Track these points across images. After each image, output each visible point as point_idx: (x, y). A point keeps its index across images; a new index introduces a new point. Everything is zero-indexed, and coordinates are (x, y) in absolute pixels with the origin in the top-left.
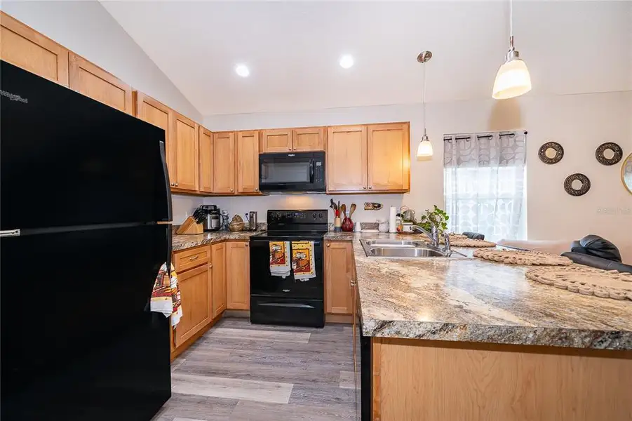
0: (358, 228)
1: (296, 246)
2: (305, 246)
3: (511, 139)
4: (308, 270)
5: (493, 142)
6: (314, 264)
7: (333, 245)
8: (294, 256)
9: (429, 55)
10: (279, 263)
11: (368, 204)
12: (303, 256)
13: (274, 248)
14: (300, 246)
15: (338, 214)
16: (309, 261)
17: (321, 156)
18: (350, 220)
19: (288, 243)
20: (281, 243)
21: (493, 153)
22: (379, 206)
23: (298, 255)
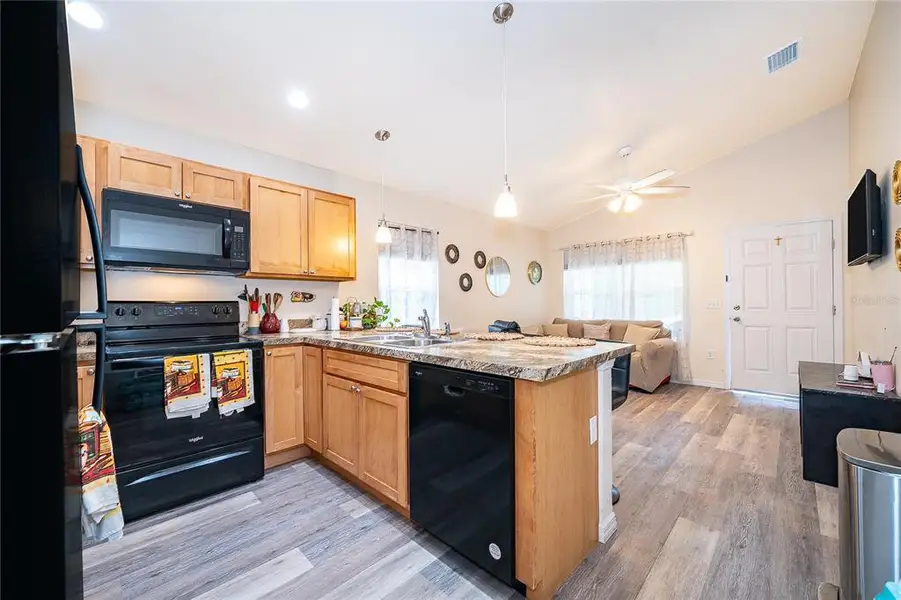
0: (285, 327)
1: (221, 359)
2: (238, 358)
3: (429, 237)
4: (242, 394)
5: (416, 236)
6: (252, 385)
7: (275, 352)
8: (219, 376)
9: (386, 134)
10: (186, 394)
11: (296, 294)
12: (234, 374)
13: (176, 368)
14: (228, 359)
15: (254, 307)
16: (244, 380)
17: (242, 218)
18: (274, 315)
19: (206, 356)
20: (192, 358)
21: (418, 247)
22: (311, 296)
23: (226, 375)
